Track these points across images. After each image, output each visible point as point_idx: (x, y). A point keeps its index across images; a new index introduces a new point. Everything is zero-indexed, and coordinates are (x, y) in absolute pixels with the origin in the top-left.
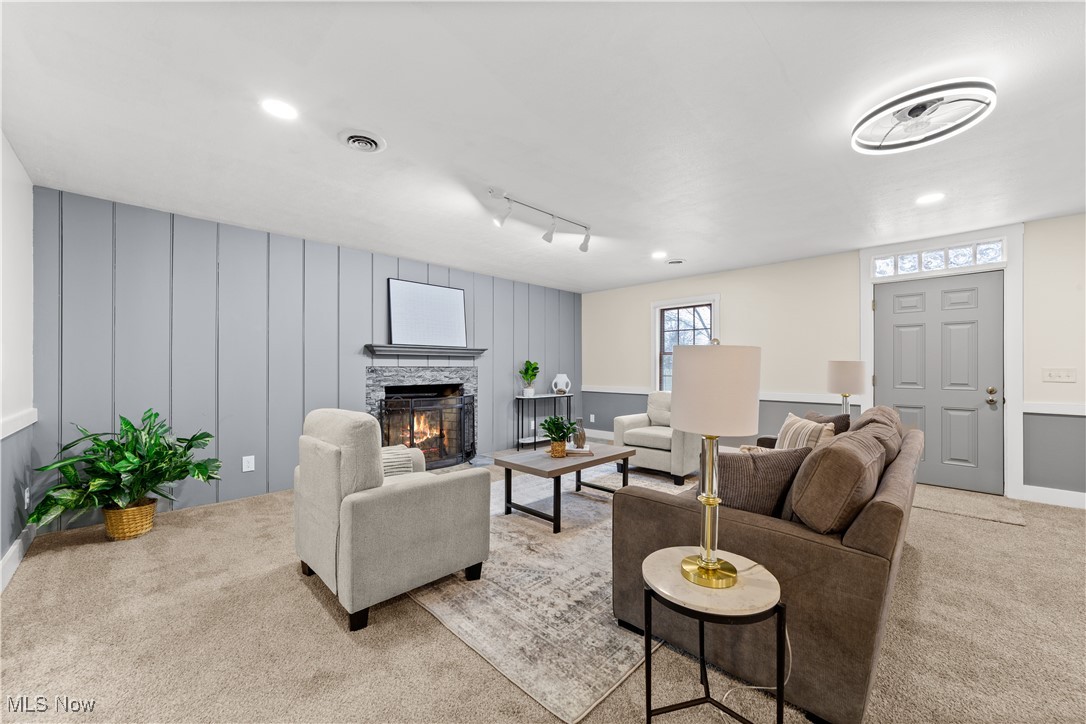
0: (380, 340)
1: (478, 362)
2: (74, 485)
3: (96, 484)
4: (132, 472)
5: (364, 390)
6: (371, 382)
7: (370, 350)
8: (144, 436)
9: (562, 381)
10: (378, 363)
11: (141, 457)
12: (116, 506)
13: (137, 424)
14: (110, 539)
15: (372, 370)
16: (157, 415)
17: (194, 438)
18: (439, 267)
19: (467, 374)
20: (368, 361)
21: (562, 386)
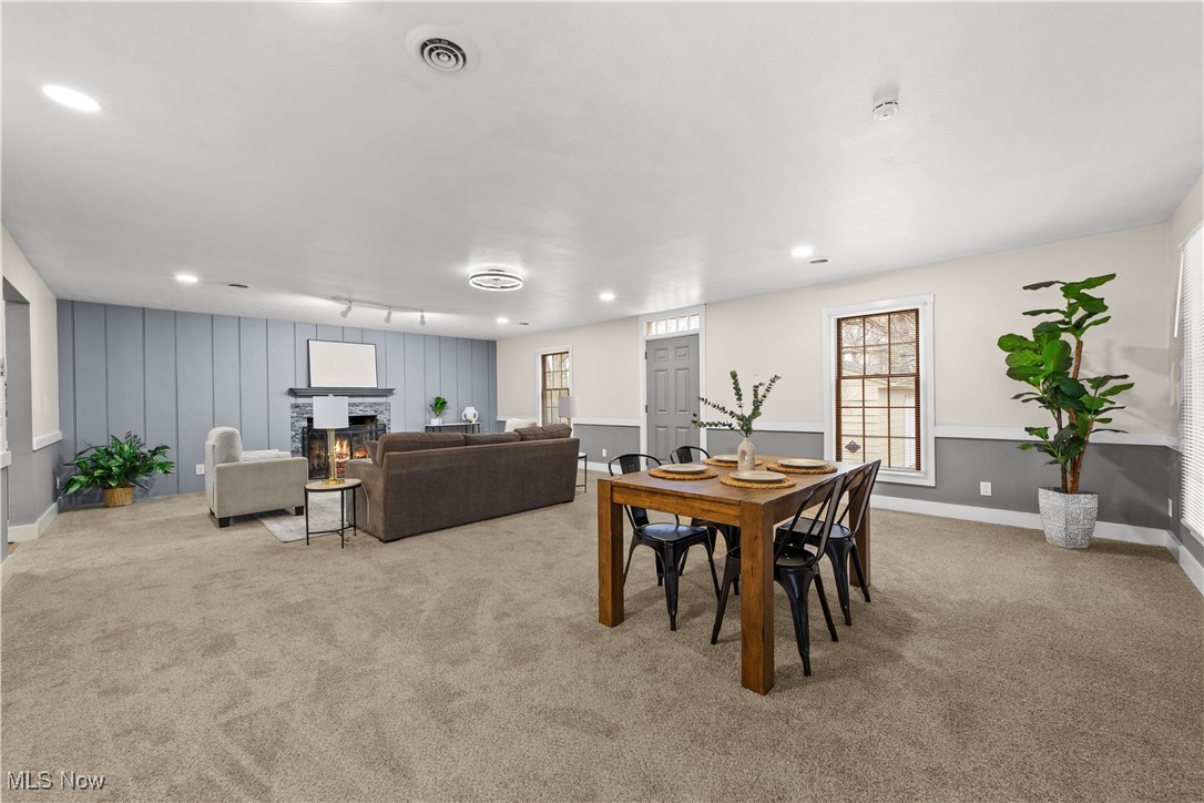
0: (302, 385)
1: (389, 399)
2: (85, 473)
3: (97, 473)
4: (119, 467)
5: (290, 421)
6: (295, 415)
7: (293, 392)
8: (126, 447)
9: (470, 413)
10: (300, 401)
11: (125, 459)
12: (110, 487)
13: (122, 440)
14: (108, 507)
15: (297, 406)
16: (136, 436)
17: (157, 448)
18: (353, 329)
19: (380, 408)
20: (293, 400)
21: (470, 417)
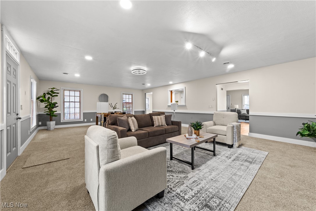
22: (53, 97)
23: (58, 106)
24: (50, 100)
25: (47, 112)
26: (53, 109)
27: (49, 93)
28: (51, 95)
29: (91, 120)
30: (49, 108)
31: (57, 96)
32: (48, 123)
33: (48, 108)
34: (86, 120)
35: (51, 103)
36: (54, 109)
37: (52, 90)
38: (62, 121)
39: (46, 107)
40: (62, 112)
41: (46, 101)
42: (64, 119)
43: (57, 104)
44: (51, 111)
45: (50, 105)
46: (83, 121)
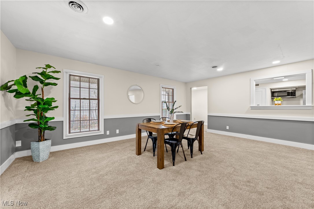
22: (45, 87)
23: (57, 107)
24: (39, 92)
25: (33, 120)
26: (46, 112)
27: (36, 77)
28: (42, 82)
29: (118, 131)
30: (36, 112)
31: (55, 84)
32: (34, 145)
33: (33, 110)
34: (108, 133)
35: (42, 99)
36: (48, 114)
37: (45, 70)
38: (66, 136)
39: (28, 109)
40: (66, 118)
41: (27, 94)
42: (70, 133)
43: (55, 101)
44: (41, 117)
45: (38, 104)
46: (103, 134)
